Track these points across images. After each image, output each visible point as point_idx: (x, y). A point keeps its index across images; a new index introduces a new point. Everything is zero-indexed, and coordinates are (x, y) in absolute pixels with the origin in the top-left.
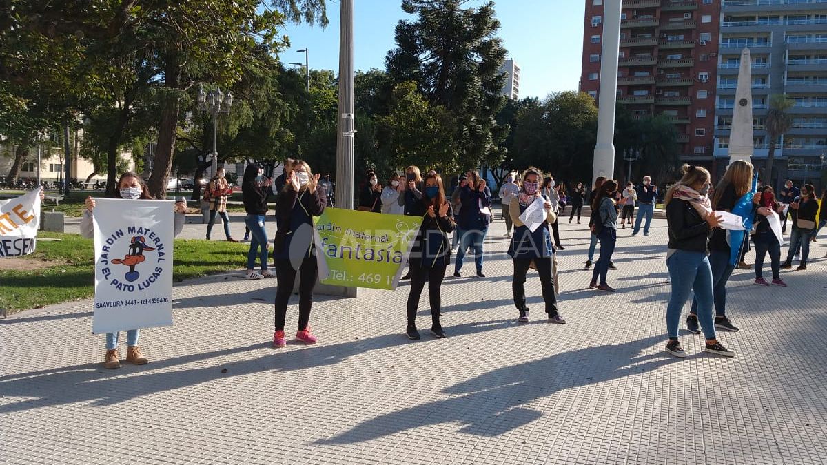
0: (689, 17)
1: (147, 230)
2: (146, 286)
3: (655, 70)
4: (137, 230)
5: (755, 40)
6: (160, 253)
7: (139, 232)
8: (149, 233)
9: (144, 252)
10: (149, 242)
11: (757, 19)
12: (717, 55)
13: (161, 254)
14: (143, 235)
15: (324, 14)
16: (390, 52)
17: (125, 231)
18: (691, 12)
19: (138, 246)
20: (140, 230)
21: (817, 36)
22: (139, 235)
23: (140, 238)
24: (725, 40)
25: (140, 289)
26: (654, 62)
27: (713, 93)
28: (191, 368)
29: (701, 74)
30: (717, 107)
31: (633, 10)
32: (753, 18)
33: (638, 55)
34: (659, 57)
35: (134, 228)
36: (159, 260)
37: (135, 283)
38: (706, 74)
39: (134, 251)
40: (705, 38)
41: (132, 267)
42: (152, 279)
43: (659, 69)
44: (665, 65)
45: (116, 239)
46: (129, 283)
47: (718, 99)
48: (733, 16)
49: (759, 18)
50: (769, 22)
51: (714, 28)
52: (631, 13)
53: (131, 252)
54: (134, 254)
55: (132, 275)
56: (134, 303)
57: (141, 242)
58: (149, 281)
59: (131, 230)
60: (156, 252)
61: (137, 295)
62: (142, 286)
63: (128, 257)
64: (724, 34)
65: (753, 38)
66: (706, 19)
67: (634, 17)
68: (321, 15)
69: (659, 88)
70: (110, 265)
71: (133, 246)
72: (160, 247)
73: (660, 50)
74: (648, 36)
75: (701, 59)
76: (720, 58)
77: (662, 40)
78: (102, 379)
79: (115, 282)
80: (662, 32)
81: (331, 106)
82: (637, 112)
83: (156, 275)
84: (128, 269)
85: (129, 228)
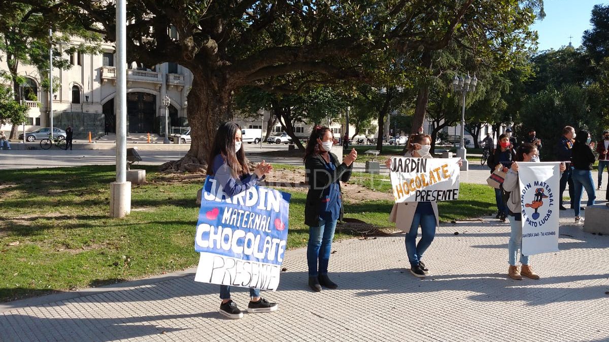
1: (545, 184)
2: (543, 223)
4: (539, 183)
6: (550, 199)
7: (540, 185)
8: (546, 185)
9: (543, 199)
13: (552, 200)
14: (542, 187)
15: (542, 9)
16: (586, 32)
17: (532, 185)
20: (541, 184)
22: (541, 187)
23: (541, 189)
25: (540, 225)
28: (553, 287)
35: (538, 182)
36: (550, 204)
39: (538, 198)
42: (546, 218)
45: (527, 189)
46: (534, 221)
53: (536, 199)
54: (537, 200)
57: (541, 192)
62: (541, 223)
63: (534, 202)
68: (540, 10)
72: (551, 195)
78: (514, 287)
81: (529, 79)
83: (548, 215)
85: (535, 182)
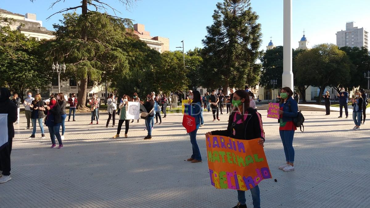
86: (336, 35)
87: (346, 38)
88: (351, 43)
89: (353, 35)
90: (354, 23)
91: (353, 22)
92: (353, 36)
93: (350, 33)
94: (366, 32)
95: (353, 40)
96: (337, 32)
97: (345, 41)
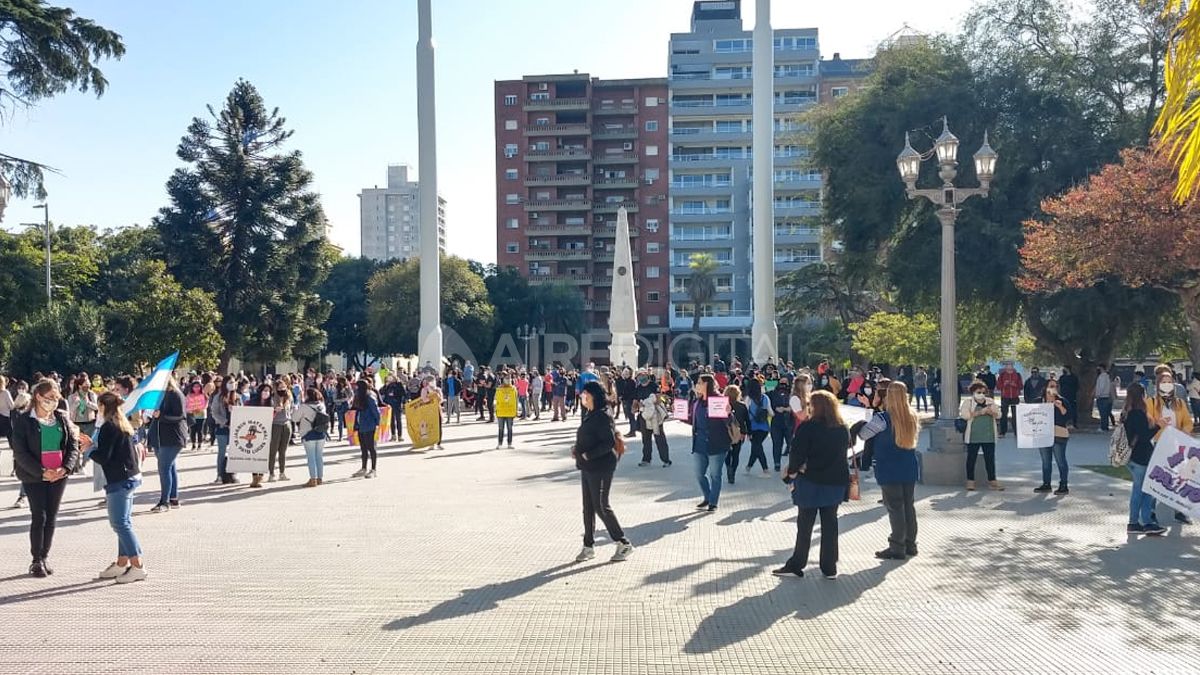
0: (630, 148)
3: (590, 216)
5: (714, 177)
10: (259, 429)
11: (715, 150)
12: (667, 196)
18: (632, 141)
19: (253, 430)
21: (788, 173)
24: (677, 178)
26: (587, 207)
27: (666, 247)
29: (649, 221)
30: (672, 264)
31: (557, 138)
32: (710, 150)
33: (568, 196)
34: (595, 200)
37: (251, 450)
38: (656, 221)
40: (651, 175)
41: (250, 441)
43: (596, 216)
44: (603, 210)
47: (672, 254)
48: (686, 146)
49: (718, 149)
50: (729, 155)
51: (661, 162)
52: (555, 142)
55: (249, 445)
56: (249, 459)
58: (258, 450)
59: (250, 422)
60: (263, 434)
61: (251, 455)
64: (674, 170)
65: (711, 175)
66: (652, 151)
67: (559, 147)
69: (598, 240)
70: (239, 440)
71: (251, 430)
73: (595, 191)
74: (578, 172)
75: (649, 202)
76: (671, 201)
77: (597, 177)
79: (240, 448)
80: (596, 167)
82: (573, 272)
84: (247, 442)
86: (359, 199)
87: (387, 212)
88: (402, 228)
89: (407, 203)
90: (408, 169)
91: (406, 167)
92: (406, 208)
93: (399, 198)
94: (442, 202)
95: (406, 218)
96: (364, 190)
97: (384, 219)
